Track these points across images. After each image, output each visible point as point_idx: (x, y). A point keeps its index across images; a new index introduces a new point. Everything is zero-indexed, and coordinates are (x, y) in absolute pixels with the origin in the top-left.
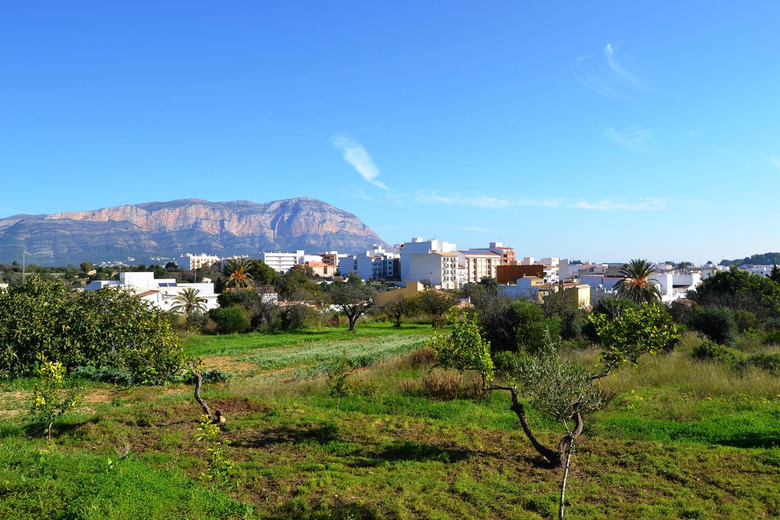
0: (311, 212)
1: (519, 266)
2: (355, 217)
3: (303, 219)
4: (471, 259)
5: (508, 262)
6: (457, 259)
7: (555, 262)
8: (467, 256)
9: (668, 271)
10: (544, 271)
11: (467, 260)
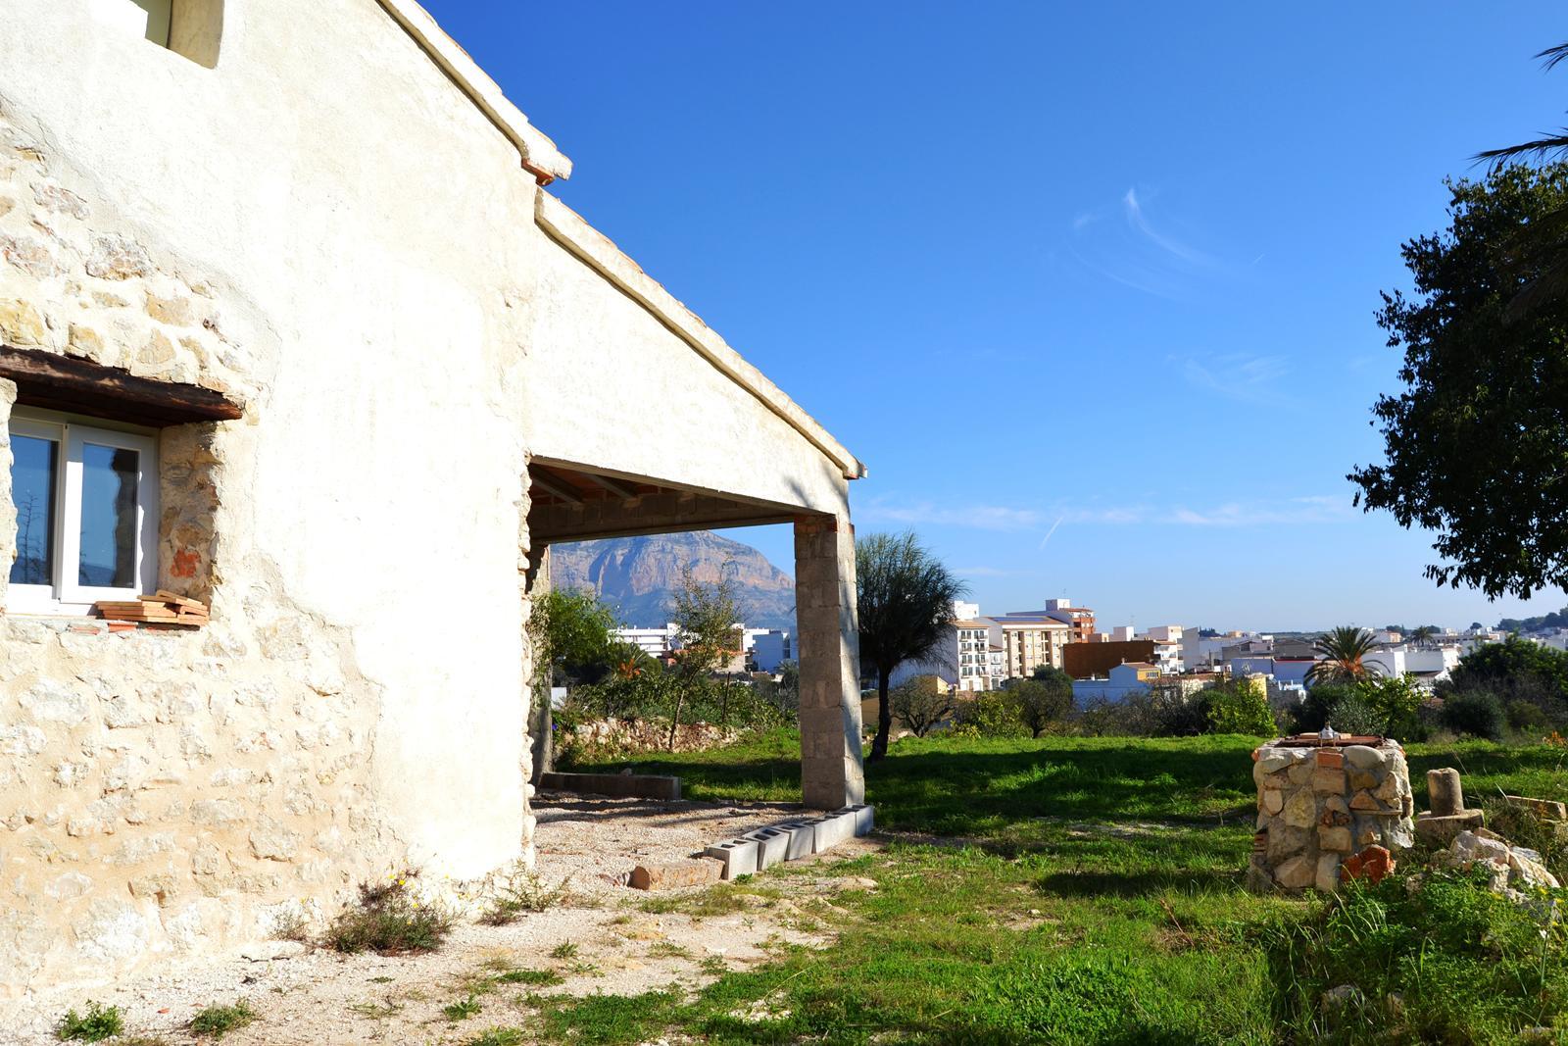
0: (670, 545)
1: (1106, 643)
2: (756, 552)
3: (653, 560)
4: (1012, 633)
5: (1084, 636)
6: (986, 633)
7: (1175, 635)
8: (1004, 627)
9: (1395, 645)
10: (1156, 653)
11: (1005, 635)
